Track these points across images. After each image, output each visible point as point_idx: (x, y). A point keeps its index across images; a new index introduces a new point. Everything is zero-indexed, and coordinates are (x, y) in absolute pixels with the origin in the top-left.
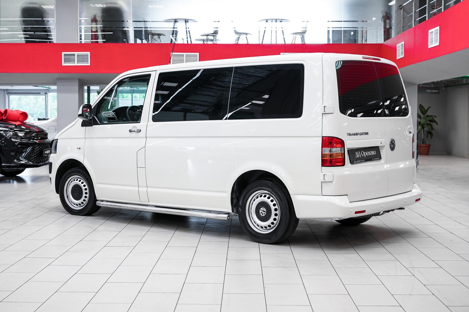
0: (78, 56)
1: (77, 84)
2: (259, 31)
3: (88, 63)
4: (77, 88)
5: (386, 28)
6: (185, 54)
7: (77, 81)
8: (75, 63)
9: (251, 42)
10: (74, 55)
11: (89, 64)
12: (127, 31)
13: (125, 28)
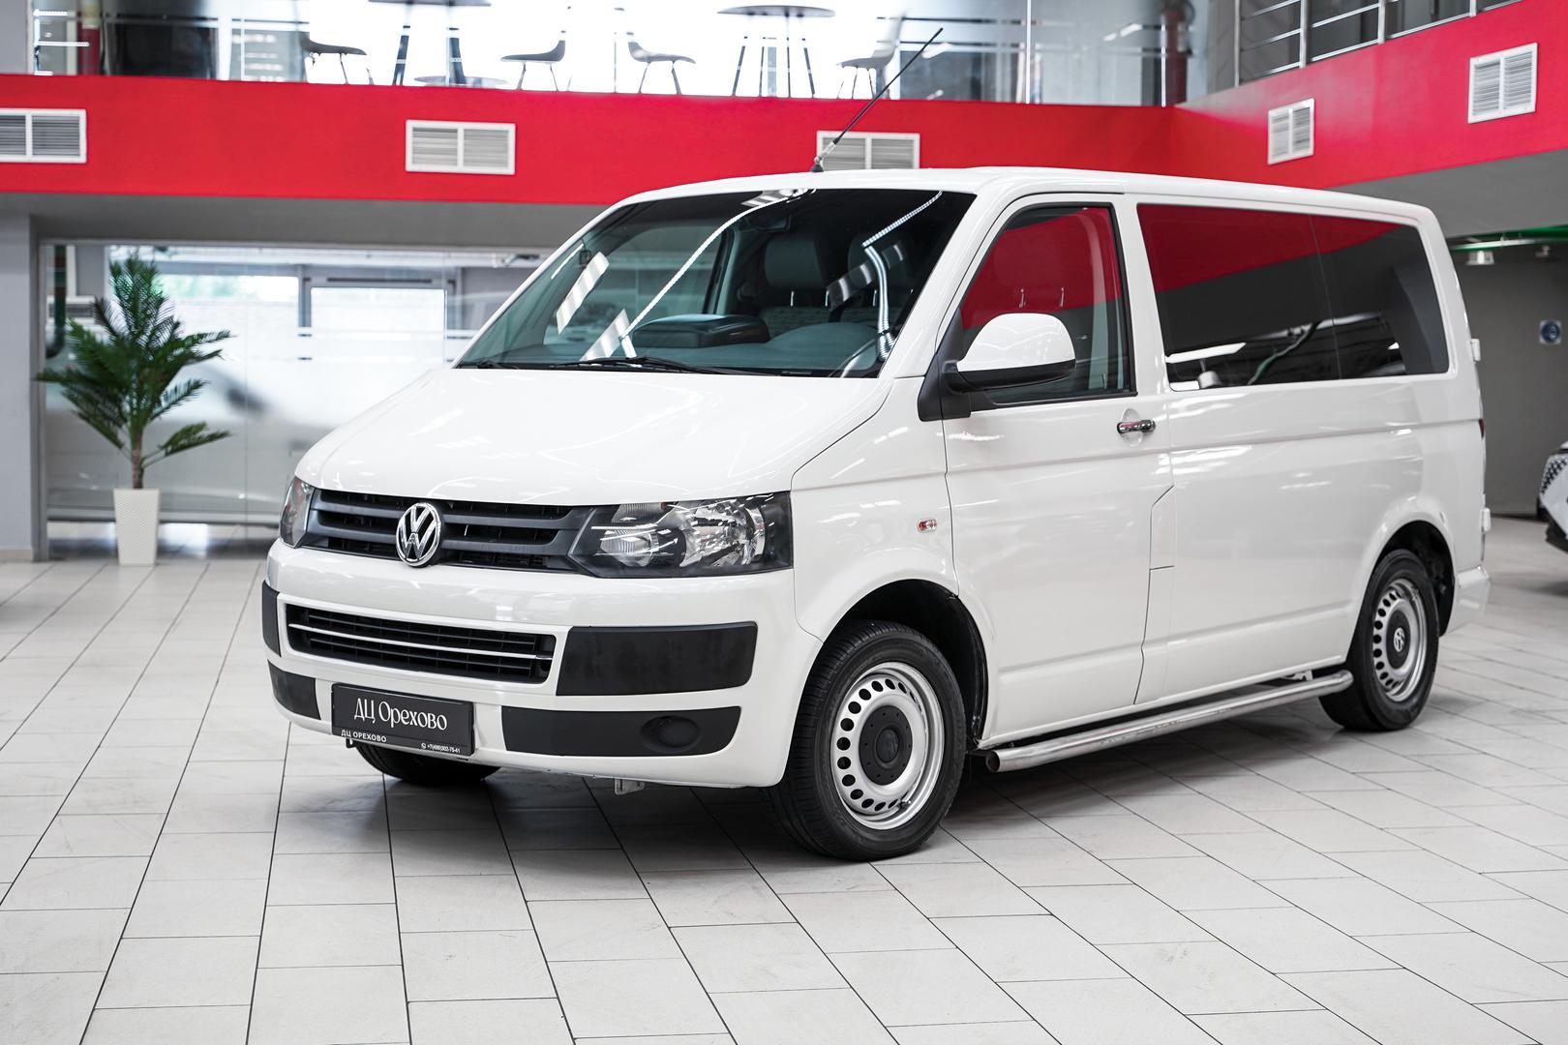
0: (35, 124)
1: (25, 235)
2: (744, 48)
3: (79, 155)
4: (25, 249)
5: (1176, 51)
6: (461, 127)
7: (27, 222)
8: (24, 153)
9: (690, 89)
10: (22, 120)
11: (82, 159)
12: (214, 29)
13: (204, 19)
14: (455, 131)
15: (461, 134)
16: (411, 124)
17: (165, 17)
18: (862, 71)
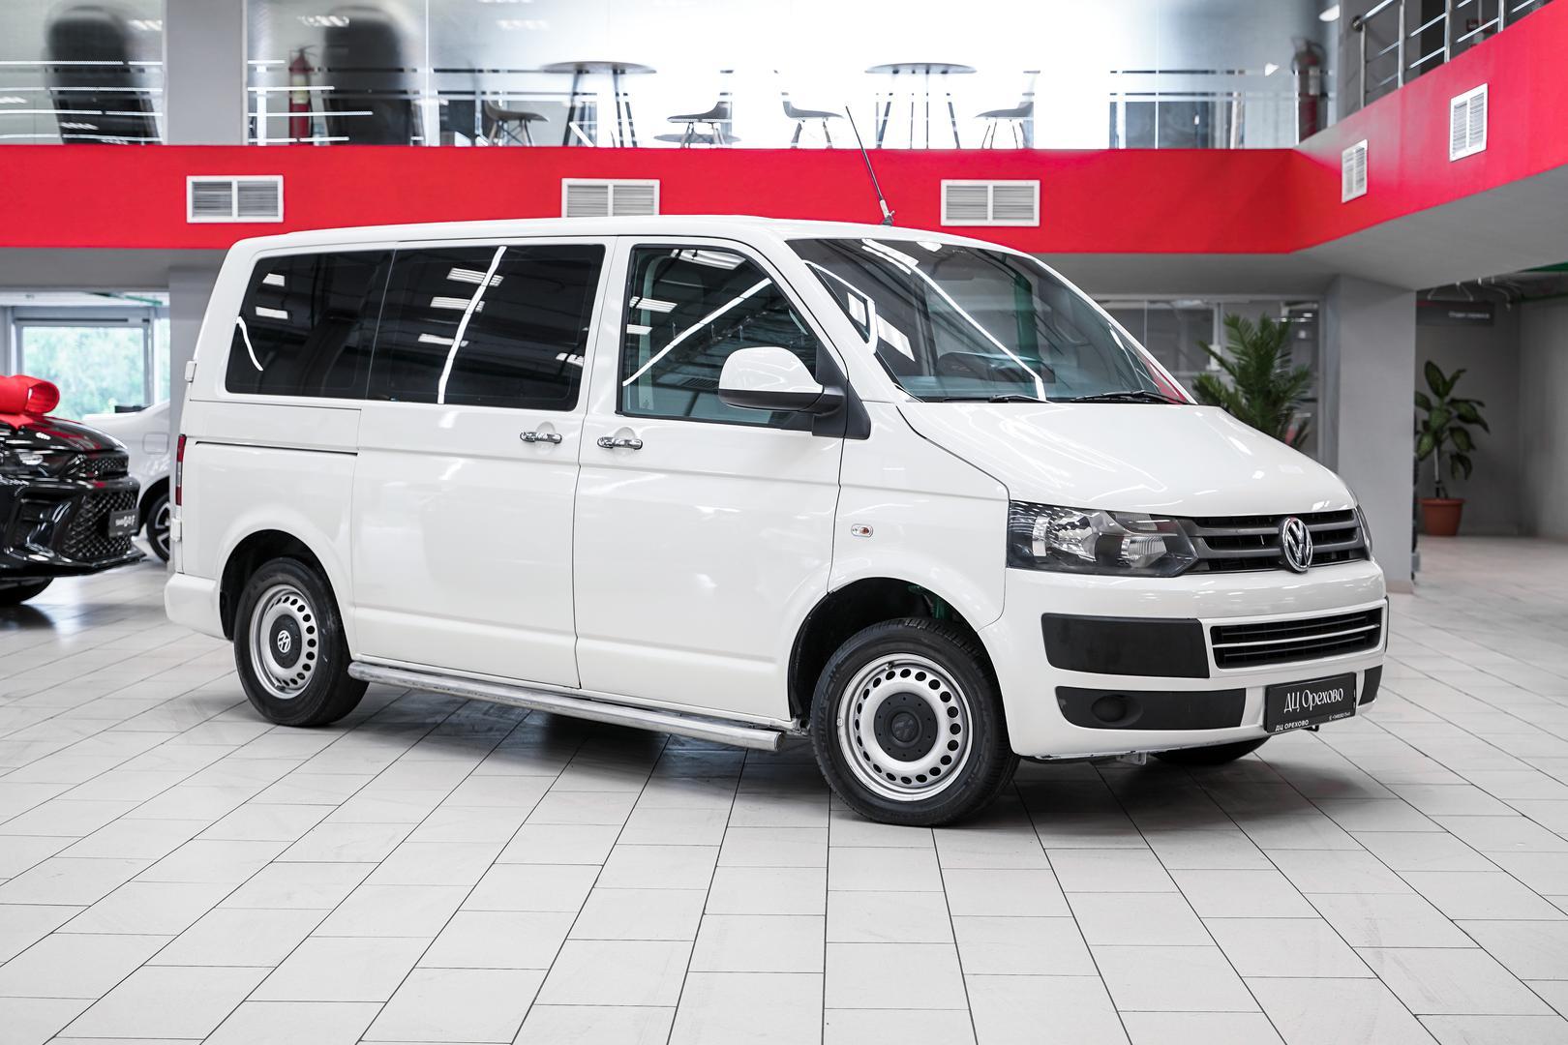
0: (240, 189)
3: (276, 215)
6: (611, 183)
8: (230, 214)
9: (839, 144)
11: (279, 219)
13: (405, 92)
14: (606, 187)
15: (611, 190)
16: (566, 182)
17: (370, 91)
18: (1003, 122)
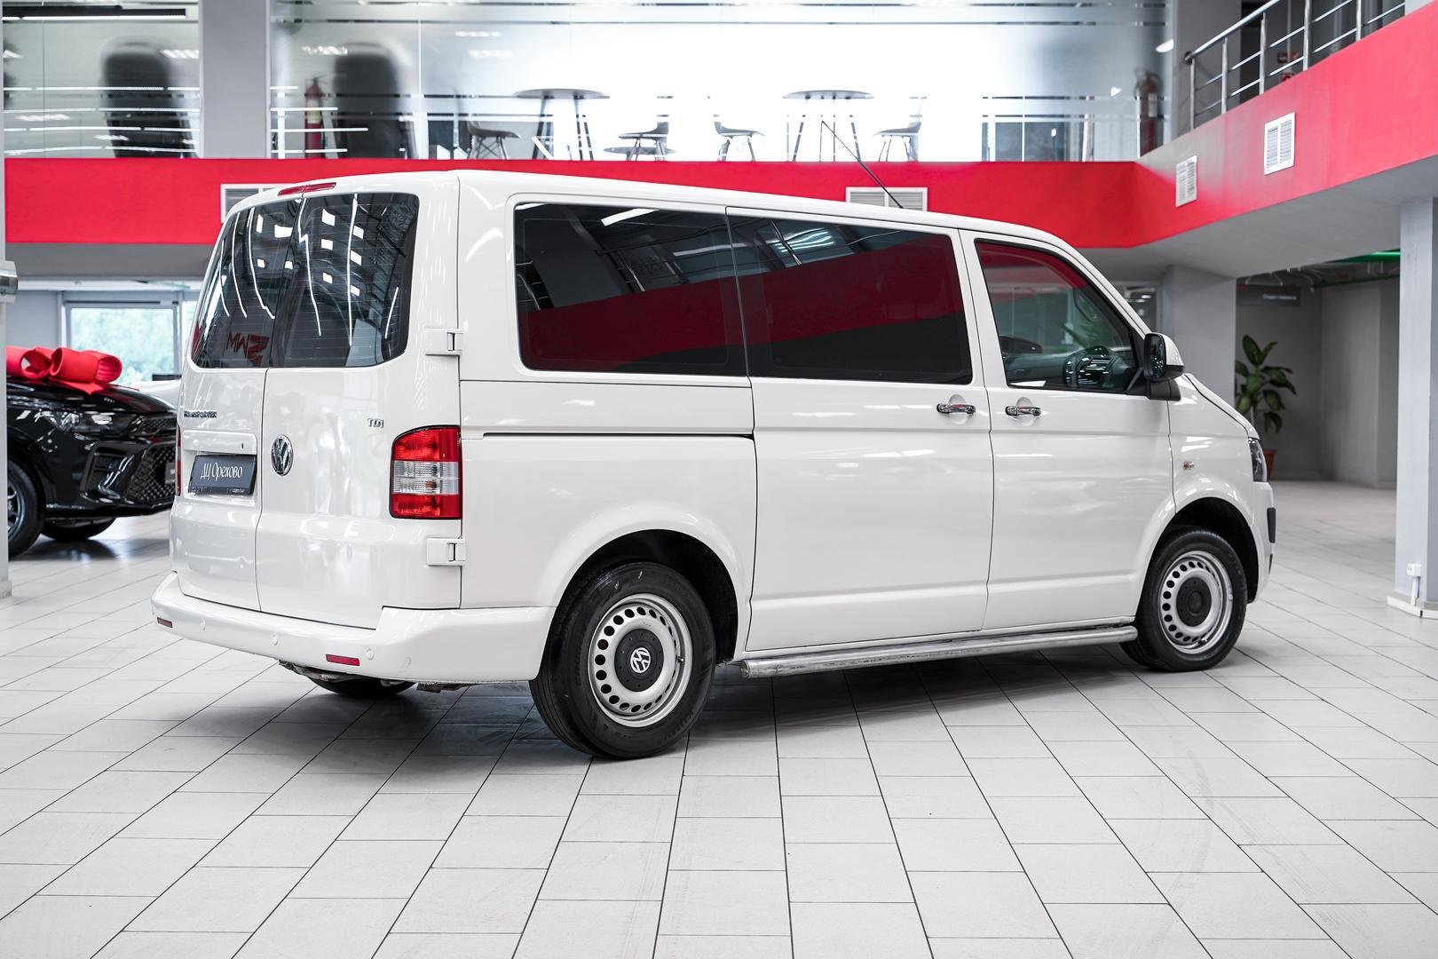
5: (1147, 116)
10: (256, 192)
12: (409, 122)
